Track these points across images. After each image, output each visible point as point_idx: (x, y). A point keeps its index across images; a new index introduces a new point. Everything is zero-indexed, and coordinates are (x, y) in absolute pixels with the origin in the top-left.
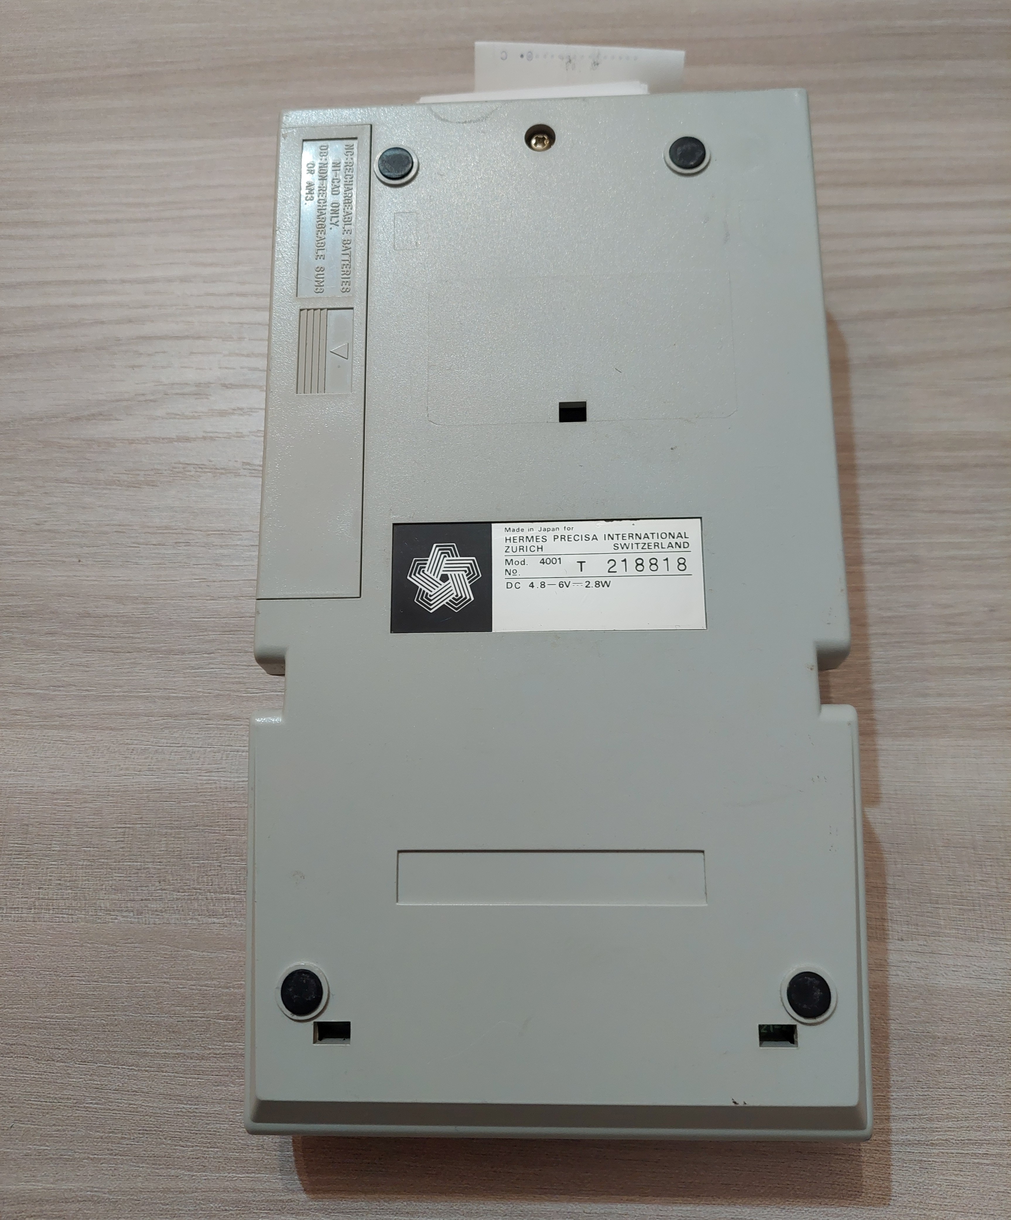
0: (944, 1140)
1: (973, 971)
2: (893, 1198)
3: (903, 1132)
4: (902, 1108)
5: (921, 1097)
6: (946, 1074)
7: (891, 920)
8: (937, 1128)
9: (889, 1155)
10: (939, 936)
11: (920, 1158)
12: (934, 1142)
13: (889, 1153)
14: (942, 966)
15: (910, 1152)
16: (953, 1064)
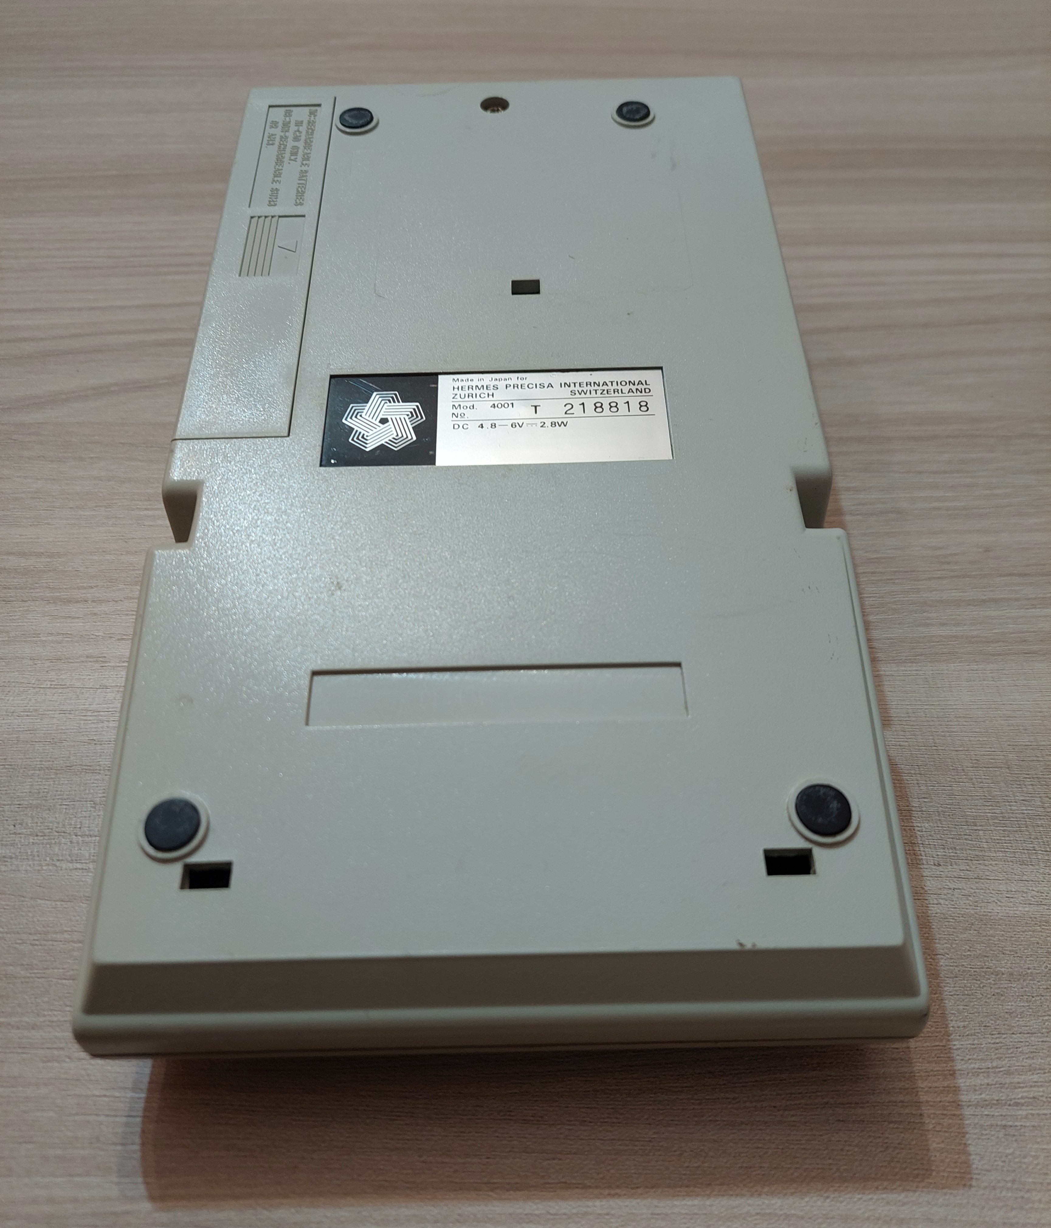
0: (1031, 1098)
1: (1032, 897)
2: (975, 1176)
3: (975, 1090)
4: (969, 1059)
5: (993, 1046)
6: (1019, 1016)
7: (922, 844)
8: (1019, 1083)
9: (961, 1119)
10: (984, 860)
11: (1004, 1123)
12: (1019, 1101)
13: (961, 1117)
14: (993, 892)
15: (988, 1115)
16: (1027, 1004)
